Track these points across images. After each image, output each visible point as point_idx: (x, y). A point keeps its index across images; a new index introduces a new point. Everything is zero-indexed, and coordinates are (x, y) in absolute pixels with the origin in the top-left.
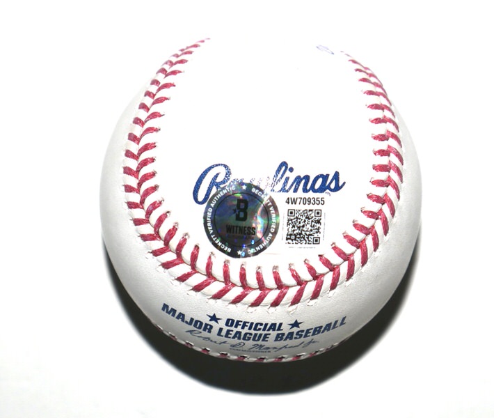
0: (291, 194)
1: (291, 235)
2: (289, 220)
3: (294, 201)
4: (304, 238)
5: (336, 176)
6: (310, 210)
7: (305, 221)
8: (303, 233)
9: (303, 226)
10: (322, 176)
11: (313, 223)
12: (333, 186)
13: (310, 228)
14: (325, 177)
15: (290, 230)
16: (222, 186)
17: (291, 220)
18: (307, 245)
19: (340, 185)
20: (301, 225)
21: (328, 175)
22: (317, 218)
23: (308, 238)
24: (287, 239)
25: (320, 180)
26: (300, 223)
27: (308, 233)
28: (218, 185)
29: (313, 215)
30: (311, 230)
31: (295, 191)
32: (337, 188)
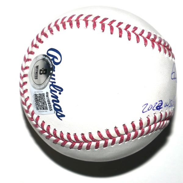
0: (50, 94)
1: (36, 96)
2: (41, 94)
3: (47, 96)
4: (37, 102)
5: (63, 116)
6: (46, 104)
7: (42, 102)
8: (38, 102)
9: (40, 102)
10: (61, 108)
11: (42, 106)
12: (58, 114)
13: (40, 105)
14: (60, 110)
15: (38, 95)
16: (52, 61)
17: (41, 96)
18: (35, 104)
19: (60, 118)
20: (41, 101)
21: (62, 111)
22: (44, 108)
23: (37, 104)
24: (35, 94)
25: (58, 108)
26: (41, 100)
27: (39, 104)
28: (53, 59)
29: (45, 106)
30: (40, 106)
31: (52, 96)
32: (58, 117)
